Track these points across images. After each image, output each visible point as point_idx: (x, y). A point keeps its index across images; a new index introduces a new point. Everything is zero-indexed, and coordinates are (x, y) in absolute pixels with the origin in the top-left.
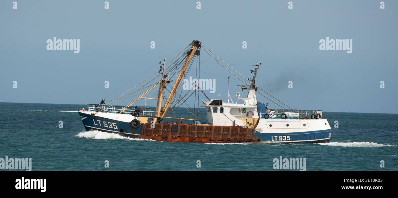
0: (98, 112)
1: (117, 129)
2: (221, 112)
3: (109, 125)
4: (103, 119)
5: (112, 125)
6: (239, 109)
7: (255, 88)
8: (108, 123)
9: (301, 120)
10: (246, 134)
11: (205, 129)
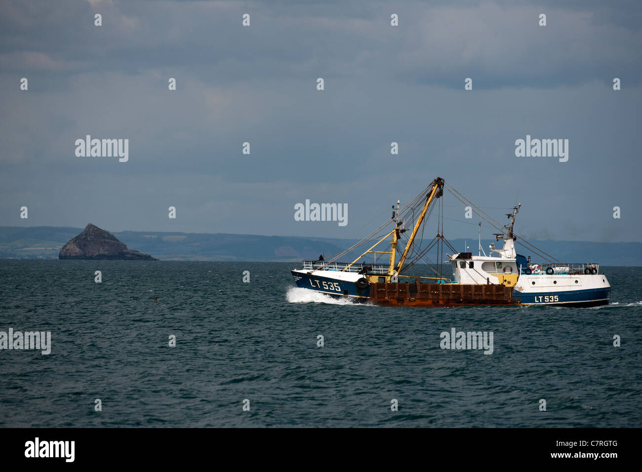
0: (316, 271)
1: (340, 290)
2: (470, 267)
3: (329, 286)
4: (322, 279)
5: (334, 286)
6: (493, 263)
7: (514, 237)
8: (329, 283)
9: (572, 276)
10: (503, 295)
11: (451, 289)
